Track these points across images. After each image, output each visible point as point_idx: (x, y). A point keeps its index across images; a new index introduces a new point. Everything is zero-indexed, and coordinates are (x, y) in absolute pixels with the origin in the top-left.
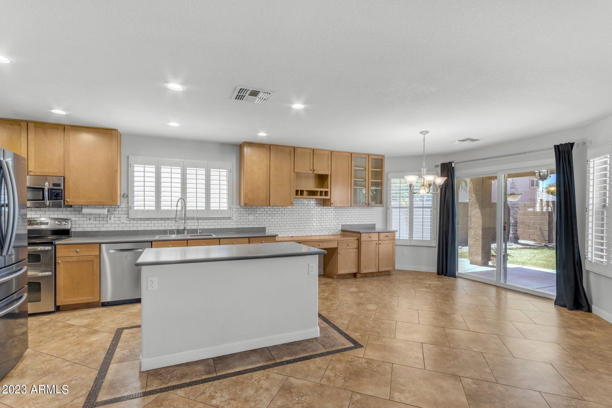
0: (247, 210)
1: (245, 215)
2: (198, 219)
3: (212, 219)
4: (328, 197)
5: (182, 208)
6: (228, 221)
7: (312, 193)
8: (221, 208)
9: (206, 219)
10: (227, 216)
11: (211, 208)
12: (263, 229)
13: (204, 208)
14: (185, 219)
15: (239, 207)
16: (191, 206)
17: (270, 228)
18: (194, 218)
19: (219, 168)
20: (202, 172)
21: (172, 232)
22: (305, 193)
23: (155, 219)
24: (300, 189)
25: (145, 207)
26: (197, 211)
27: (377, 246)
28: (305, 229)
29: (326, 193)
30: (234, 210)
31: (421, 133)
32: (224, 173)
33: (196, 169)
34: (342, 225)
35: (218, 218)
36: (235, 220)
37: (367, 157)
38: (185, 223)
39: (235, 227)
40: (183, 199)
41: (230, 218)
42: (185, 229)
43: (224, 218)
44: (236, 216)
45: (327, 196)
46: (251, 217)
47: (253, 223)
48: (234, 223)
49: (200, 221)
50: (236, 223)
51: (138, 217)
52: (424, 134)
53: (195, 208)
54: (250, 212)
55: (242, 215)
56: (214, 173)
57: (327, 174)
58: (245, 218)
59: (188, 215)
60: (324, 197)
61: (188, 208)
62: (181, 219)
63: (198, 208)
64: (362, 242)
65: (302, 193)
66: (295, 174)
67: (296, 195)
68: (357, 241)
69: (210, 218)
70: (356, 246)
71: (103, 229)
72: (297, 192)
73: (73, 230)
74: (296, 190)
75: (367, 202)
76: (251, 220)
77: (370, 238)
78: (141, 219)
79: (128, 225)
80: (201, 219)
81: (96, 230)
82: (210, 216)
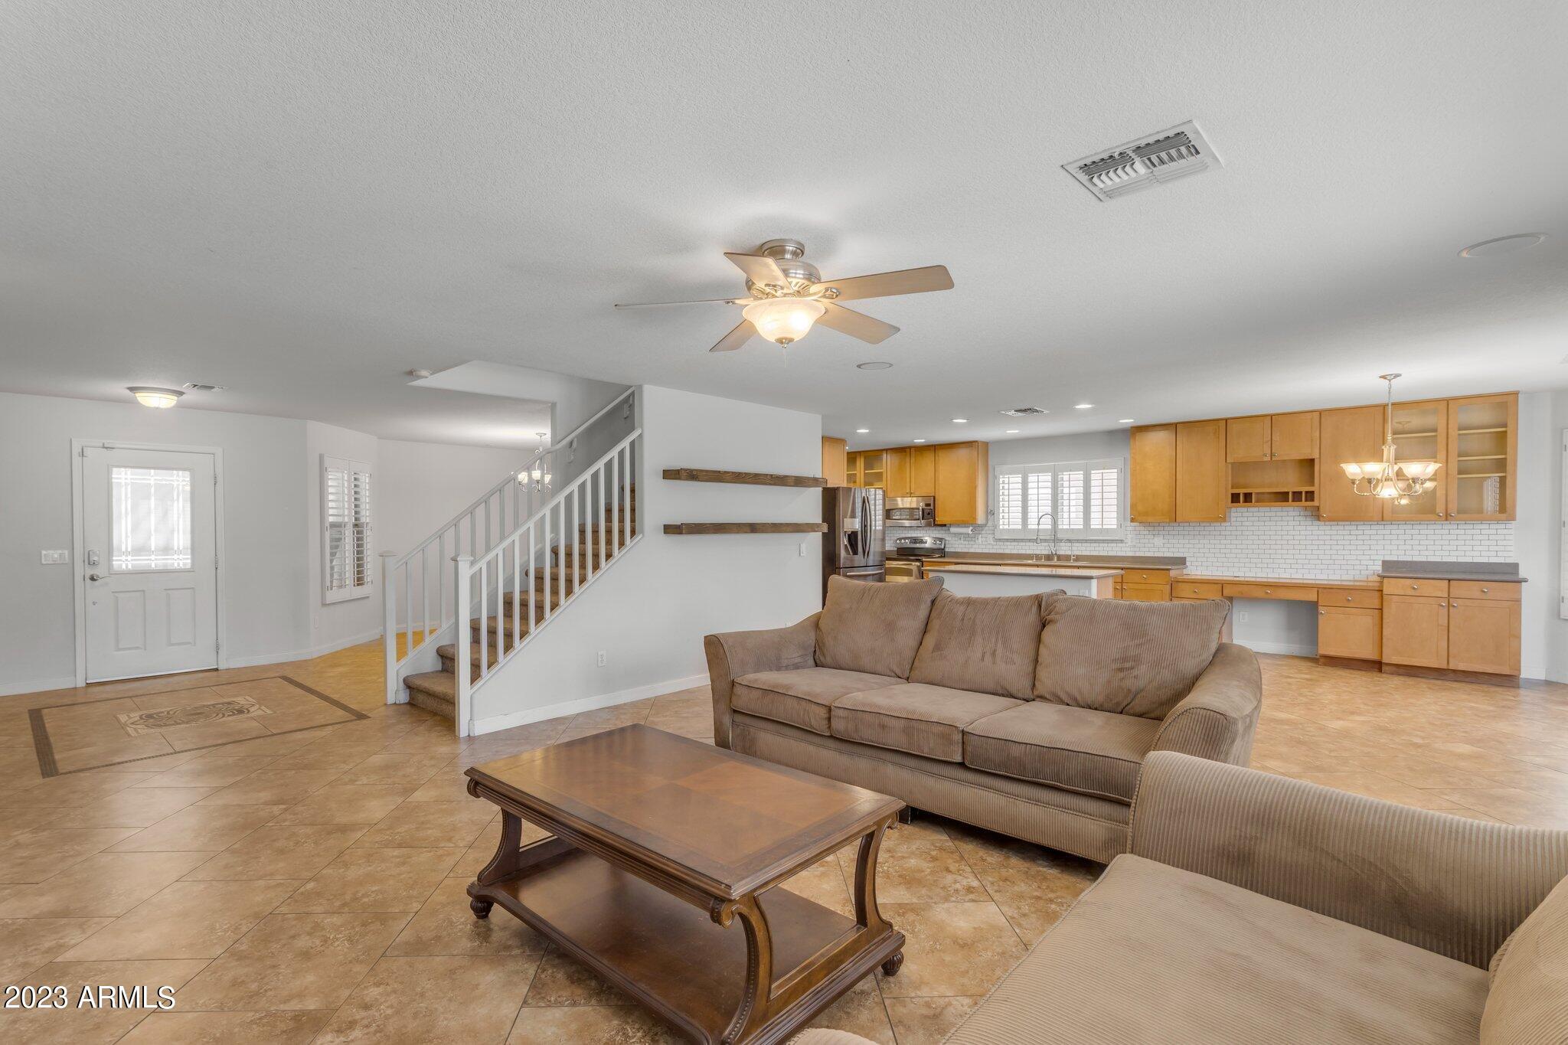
0: (1151, 528)
1: (1148, 536)
2: (1073, 541)
3: (1095, 541)
4: (1316, 503)
5: (1052, 527)
6: (1120, 545)
7: (1280, 497)
8: (1104, 527)
9: (1086, 541)
10: (1117, 538)
11: (1092, 527)
13: (1082, 527)
14: (1056, 540)
15: (1135, 523)
16: (1063, 523)
17: (1194, 559)
20: (1079, 477)
22: (1253, 498)
23: (1022, 540)
24: (1242, 491)
25: (1009, 526)
26: (1073, 530)
30: (1129, 528)
31: (1384, 377)
33: (1070, 473)
35: (1104, 541)
36: (1130, 544)
37: (1442, 406)
38: (1055, 546)
39: (1130, 554)
40: (1055, 515)
41: (1122, 541)
42: (1054, 554)
43: (1112, 541)
44: (1132, 538)
45: (1313, 500)
46: (1158, 541)
47: (1161, 550)
48: (1129, 549)
49: (1074, 544)
50: (1133, 549)
51: (1005, 537)
52: (1390, 380)
53: (1069, 527)
54: (1157, 532)
55: (1142, 537)
56: (1095, 476)
57: (1309, 458)
58: (1147, 541)
59: (1059, 536)
60: (1311, 503)
61: (1060, 527)
62: (1050, 540)
63: (1073, 527)
64: (1385, 597)
65: (1248, 497)
66: (1230, 466)
67: (1232, 502)
68: (1377, 594)
69: (1092, 540)
70: (1376, 604)
71: (972, 551)
72: (1235, 498)
73: (947, 550)
74: (1232, 494)
75: (1440, 509)
76: (1158, 545)
77: (1414, 588)
78: (1007, 540)
79: (995, 547)
80: (1078, 541)
81: (966, 550)
82: (1091, 538)
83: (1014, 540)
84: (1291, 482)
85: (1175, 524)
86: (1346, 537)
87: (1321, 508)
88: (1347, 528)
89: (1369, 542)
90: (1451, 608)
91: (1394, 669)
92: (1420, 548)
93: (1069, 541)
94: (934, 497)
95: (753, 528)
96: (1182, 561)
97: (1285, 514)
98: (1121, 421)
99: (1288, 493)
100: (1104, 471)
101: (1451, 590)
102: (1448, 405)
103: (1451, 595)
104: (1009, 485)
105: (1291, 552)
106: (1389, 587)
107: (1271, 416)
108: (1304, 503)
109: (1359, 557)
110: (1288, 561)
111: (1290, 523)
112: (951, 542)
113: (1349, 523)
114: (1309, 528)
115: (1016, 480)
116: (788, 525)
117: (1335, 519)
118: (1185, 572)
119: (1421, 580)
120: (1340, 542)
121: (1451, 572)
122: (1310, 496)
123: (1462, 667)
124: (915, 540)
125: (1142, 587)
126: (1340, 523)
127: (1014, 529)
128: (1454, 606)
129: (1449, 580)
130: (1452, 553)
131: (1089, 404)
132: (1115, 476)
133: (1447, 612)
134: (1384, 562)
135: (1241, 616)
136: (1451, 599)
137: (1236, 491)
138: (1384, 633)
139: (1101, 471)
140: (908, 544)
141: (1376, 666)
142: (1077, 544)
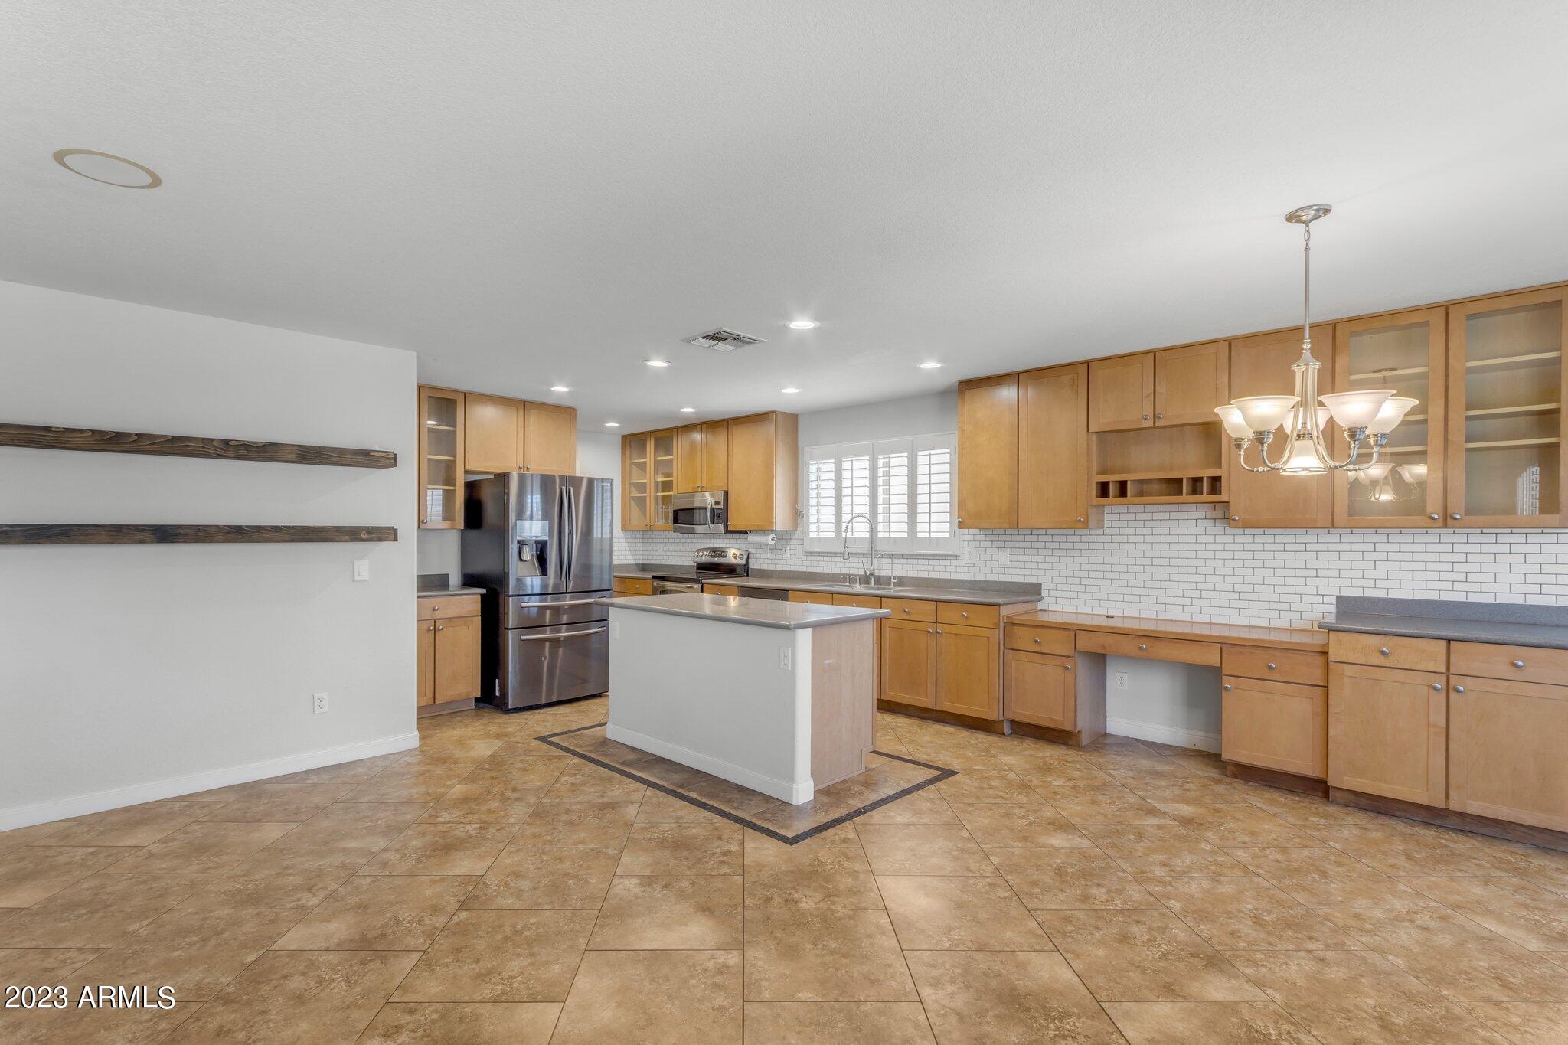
0: (995, 538)
1: (990, 551)
3: (924, 557)
6: (954, 563)
8: (934, 535)
9: (913, 556)
10: (951, 553)
11: (918, 535)
12: (1037, 587)
13: (907, 534)
14: (874, 553)
16: (884, 528)
17: (1052, 586)
18: (887, 554)
19: (936, 448)
21: (852, 579)
22: (1130, 489)
24: (1112, 478)
25: (820, 533)
26: (893, 539)
28: (1170, 600)
29: (1216, 485)
30: (967, 538)
35: (934, 557)
36: (967, 561)
38: (872, 564)
39: (967, 577)
40: (872, 518)
41: (956, 557)
42: (871, 575)
43: (945, 557)
44: (970, 553)
45: (1219, 492)
46: (1004, 557)
47: (1007, 570)
48: (965, 569)
49: (895, 561)
50: (971, 569)
51: (816, 550)
53: (890, 535)
54: (1002, 545)
55: (982, 551)
56: (922, 458)
58: (989, 557)
59: (879, 548)
61: (879, 535)
63: (895, 535)
64: (1332, 666)
65: (1122, 489)
66: (1094, 437)
67: (1096, 496)
68: (1319, 660)
69: (920, 555)
70: (1317, 676)
71: (779, 568)
72: (1104, 489)
73: (751, 566)
74: (1099, 484)
75: (1434, 506)
76: (1001, 565)
77: (1383, 653)
78: (819, 554)
79: (805, 563)
80: (903, 556)
81: (771, 567)
82: (923, 552)
83: (828, 554)
84: (1185, 461)
85: (1015, 532)
86: (1278, 555)
87: (1232, 504)
88: (1278, 539)
89: (1316, 564)
90: (1452, 694)
91: (1352, 797)
92: (1400, 576)
93: (891, 556)
94: (726, 494)
95: (164, 534)
96: (1033, 591)
97: (1184, 516)
99: (1181, 480)
100: (932, 452)
101: (1453, 659)
102: (1447, 314)
103: (1453, 670)
104: (820, 472)
105: (1192, 578)
106: (1341, 648)
107: (1154, 353)
108: (1205, 497)
109: (1299, 590)
110: (1187, 594)
111: (1192, 531)
112: (758, 556)
113: (1282, 531)
114: (1219, 539)
115: (828, 466)
116: (276, 529)
117: (1255, 524)
118: (1041, 606)
119: (1396, 638)
120: (1268, 564)
121: (1456, 621)
122: (1215, 483)
123: (1474, 807)
124: (715, 552)
125: (960, 630)
126: (1268, 531)
127: (825, 538)
128: (1457, 691)
129: (1449, 641)
130: (1457, 586)
132: (947, 459)
133: (1444, 701)
134: (1340, 599)
135: (1118, 679)
136: (1452, 678)
137: (1104, 478)
138: (1331, 733)
139: (928, 452)
140: (705, 558)
141: (1317, 788)
142: (901, 561)
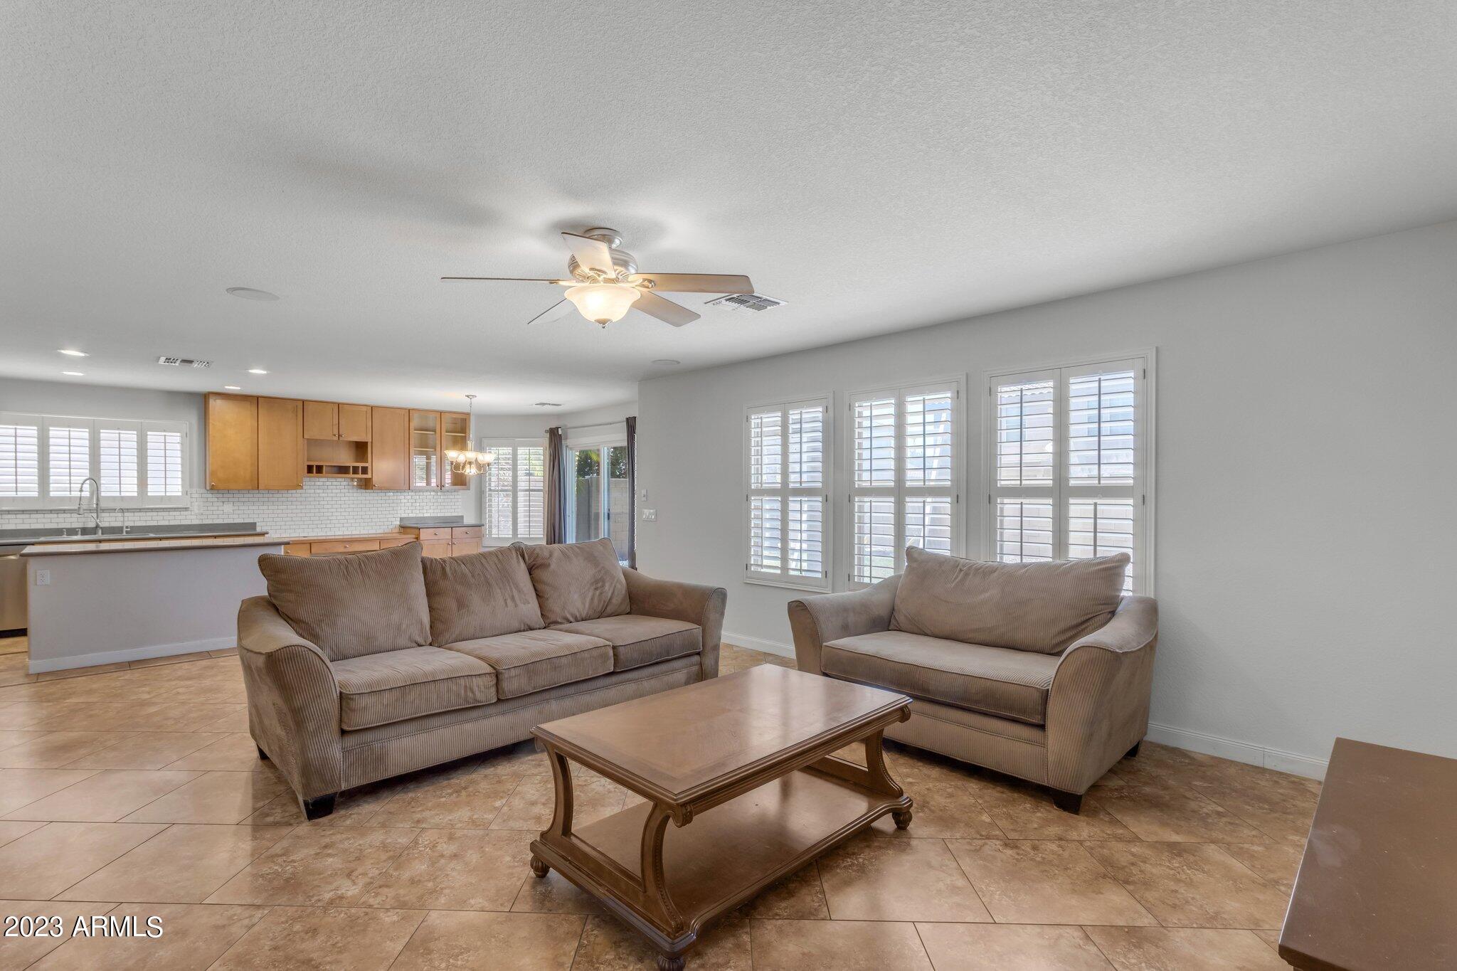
0: (220, 496)
1: (215, 504)
2: (122, 510)
3: (152, 510)
4: (369, 476)
5: (92, 494)
6: (184, 513)
7: (343, 470)
8: (168, 494)
9: (140, 510)
10: (181, 506)
11: (149, 494)
12: (253, 525)
13: (136, 494)
14: (98, 510)
15: (204, 491)
16: (109, 489)
17: (264, 524)
18: (115, 510)
19: (165, 431)
20: (131, 437)
21: (72, 531)
22: (324, 470)
24: (315, 464)
25: (18, 492)
26: (123, 498)
27: (450, 547)
29: (365, 470)
30: (196, 496)
31: (468, 396)
32: (175, 439)
33: (117, 431)
34: (401, 519)
35: (163, 509)
36: (196, 511)
37: (438, 415)
38: (97, 517)
39: (196, 522)
40: (95, 479)
41: (186, 509)
42: (97, 526)
43: (175, 508)
44: (199, 505)
45: (367, 473)
46: (228, 508)
47: (232, 516)
48: (194, 517)
49: (126, 514)
50: (199, 517)
52: (471, 399)
53: (118, 494)
54: (226, 498)
55: (210, 504)
56: (154, 438)
57: (364, 441)
58: (215, 508)
59: (103, 505)
60: (360, 476)
61: (103, 494)
62: (90, 511)
63: (123, 494)
65: (320, 469)
66: (306, 441)
67: (308, 473)
69: (148, 509)
72: (310, 469)
74: (308, 466)
75: (438, 482)
76: (228, 512)
77: (436, 535)
80: (130, 511)
82: (147, 507)
84: (346, 459)
85: (257, 492)
86: (379, 502)
87: (374, 479)
88: (379, 494)
89: (393, 505)
90: (453, 545)
92: (420, 508)
93: (119, 510)
98: (226, 387)
99: (348, 467)
100: (165, 434)
101: (453, 533)
102: (441, 415)
103: (453, 537)
107: (339, 404)
109: (387, 516)
110: (341, 521)
117: (385, 489)
120: (375, 505)
129: (452, 528)
131: (264, 369)
137: (311, 463)
139: (161, 434)
142: (131, 514)
